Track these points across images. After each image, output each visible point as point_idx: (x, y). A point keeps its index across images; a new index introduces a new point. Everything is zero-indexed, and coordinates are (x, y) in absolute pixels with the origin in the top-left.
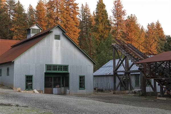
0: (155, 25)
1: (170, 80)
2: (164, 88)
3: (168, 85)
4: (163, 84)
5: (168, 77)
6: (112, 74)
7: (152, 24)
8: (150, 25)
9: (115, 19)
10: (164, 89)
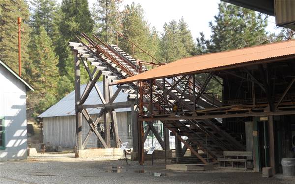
0: (177, 24)
1: (197, 122)
2: (184, 141)
3: (193, 134)
4: (182, 134)
5: (191, 115)
6: (73, 113)
7: (173, 23)
8: (168, 24)
9: (102, 10)
10: (183, 145)
